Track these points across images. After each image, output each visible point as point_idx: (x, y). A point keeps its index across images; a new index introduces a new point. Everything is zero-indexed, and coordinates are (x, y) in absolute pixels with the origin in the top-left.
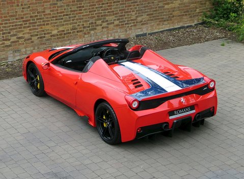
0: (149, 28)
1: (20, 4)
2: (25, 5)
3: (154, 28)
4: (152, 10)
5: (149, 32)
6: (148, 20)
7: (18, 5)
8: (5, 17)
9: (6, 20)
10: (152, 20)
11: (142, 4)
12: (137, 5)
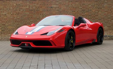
0: (109, 34)
1: (42, 14)
2: (44, 15)
3: (112, 34)
4: (110, 25)
5: (109, 35)
6: (108, 29)
7: (41, 14)
8: (35, 19)
9: (35, 20)
10: (110, 29)
11: (104, 21)
12: (102, 21)
